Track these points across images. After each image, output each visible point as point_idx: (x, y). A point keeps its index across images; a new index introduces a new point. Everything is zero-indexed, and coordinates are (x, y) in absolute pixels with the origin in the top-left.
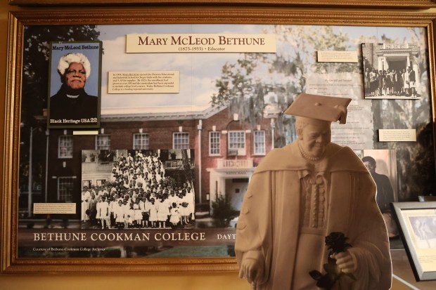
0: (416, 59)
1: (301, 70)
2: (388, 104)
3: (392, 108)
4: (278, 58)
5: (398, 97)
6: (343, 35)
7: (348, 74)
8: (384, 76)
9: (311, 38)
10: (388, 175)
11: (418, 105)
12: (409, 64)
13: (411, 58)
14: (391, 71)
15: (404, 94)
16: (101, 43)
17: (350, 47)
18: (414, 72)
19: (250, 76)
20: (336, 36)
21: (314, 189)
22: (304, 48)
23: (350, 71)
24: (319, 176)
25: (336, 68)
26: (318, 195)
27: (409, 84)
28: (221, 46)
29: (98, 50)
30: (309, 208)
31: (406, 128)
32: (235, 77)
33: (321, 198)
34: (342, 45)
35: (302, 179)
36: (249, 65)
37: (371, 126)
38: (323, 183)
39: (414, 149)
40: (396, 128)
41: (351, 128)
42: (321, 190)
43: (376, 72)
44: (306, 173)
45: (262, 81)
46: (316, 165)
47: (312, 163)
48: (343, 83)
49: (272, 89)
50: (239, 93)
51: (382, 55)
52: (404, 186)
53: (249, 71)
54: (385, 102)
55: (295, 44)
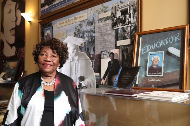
0: (132, 8)
1: (94, 23)
2: (121, 30)
3: (122, 32)
4: (88, 20)
5: (124, 26)
6: (107, 6)
7: (108, 21)
8: (119, 19)
9: (97, 11)
10: (118, 59)
11: (132, 28)
12: (129, 11)
13: (130, 8)
14: (122, 16)
15: (126, 24)
16: (52, 26)
17: (109, 10)
18: (131, 14)
19: (82, 29)
20: (104, 7)
21: (74, 64)
22: (95, 15)
23: (108, 19)
24: (76, 61)
25: (104, 19)
26: (76, 66)
27: (128, 20)
28: (75, 21)
29: (51, 29)
30: (73, 70)
31: (127, 39)
32: (78, 30)
33: (77, 67)
34: (106, 10)
35: (70, 62)
36: (81, 25)
37: (115, 40)
38: (77, 63)
39: (130, 48)
40: (124, 40)
41: (108, 42)
42: (77, 65)
43: (116, 18)
44: (71, 60)
45: (84, 30)
46: (75, 58)
47: (73, 57)
48: (106, 25)
49: (86, 32)
50: (79, 35)
51: (119, 10)
52: (125, 64)
53: (81, 27)
54: (120, 29)
55: (92, 14)
